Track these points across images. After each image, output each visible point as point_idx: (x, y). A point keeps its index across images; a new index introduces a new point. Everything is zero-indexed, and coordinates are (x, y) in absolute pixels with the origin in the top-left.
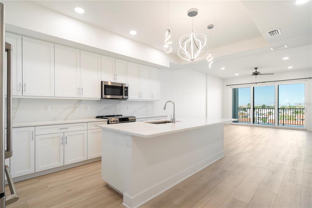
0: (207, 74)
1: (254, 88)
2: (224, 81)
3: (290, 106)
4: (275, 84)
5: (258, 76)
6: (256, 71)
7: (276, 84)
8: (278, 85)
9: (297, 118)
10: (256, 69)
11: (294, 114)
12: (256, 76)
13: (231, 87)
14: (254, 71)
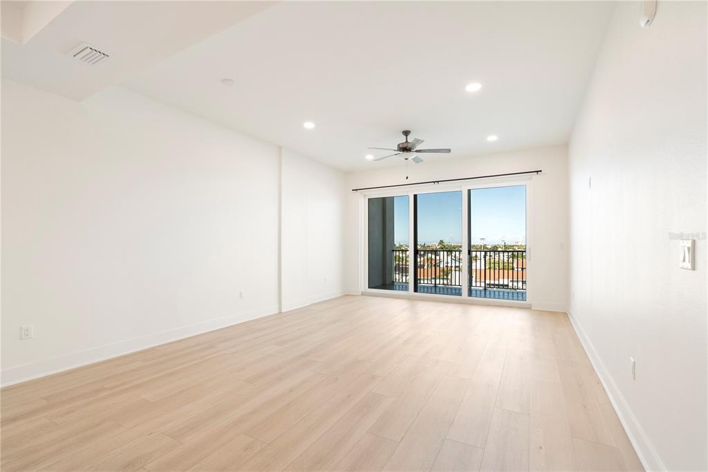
0: (280, 148)
1: (415, 196)
2: (345, 176)
3: (505, 246)
4: (461, 187)
5: (411, 156)
6: (407, 141)
7: (464, 187)
8: (469, 191)
9: (515, 266)
10: (406, 133)
11: (511, 260)
12: (406, 154)
13: (365, 196)
14: (402, 139)
